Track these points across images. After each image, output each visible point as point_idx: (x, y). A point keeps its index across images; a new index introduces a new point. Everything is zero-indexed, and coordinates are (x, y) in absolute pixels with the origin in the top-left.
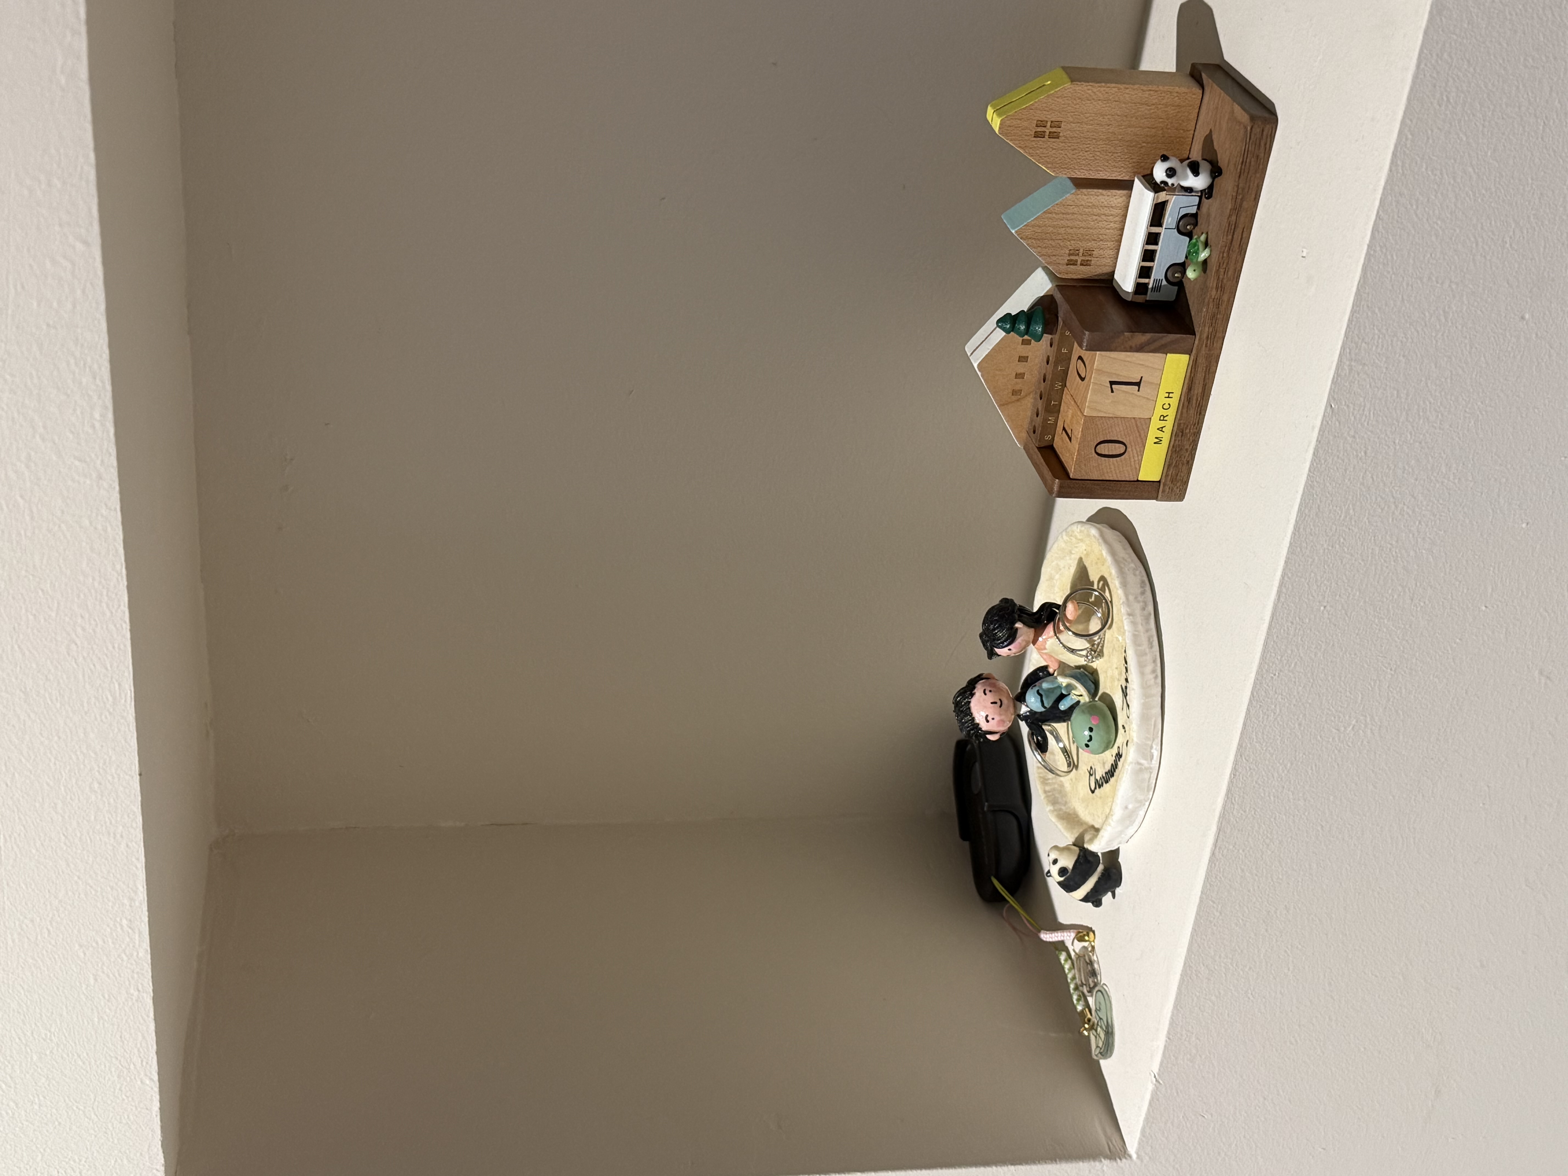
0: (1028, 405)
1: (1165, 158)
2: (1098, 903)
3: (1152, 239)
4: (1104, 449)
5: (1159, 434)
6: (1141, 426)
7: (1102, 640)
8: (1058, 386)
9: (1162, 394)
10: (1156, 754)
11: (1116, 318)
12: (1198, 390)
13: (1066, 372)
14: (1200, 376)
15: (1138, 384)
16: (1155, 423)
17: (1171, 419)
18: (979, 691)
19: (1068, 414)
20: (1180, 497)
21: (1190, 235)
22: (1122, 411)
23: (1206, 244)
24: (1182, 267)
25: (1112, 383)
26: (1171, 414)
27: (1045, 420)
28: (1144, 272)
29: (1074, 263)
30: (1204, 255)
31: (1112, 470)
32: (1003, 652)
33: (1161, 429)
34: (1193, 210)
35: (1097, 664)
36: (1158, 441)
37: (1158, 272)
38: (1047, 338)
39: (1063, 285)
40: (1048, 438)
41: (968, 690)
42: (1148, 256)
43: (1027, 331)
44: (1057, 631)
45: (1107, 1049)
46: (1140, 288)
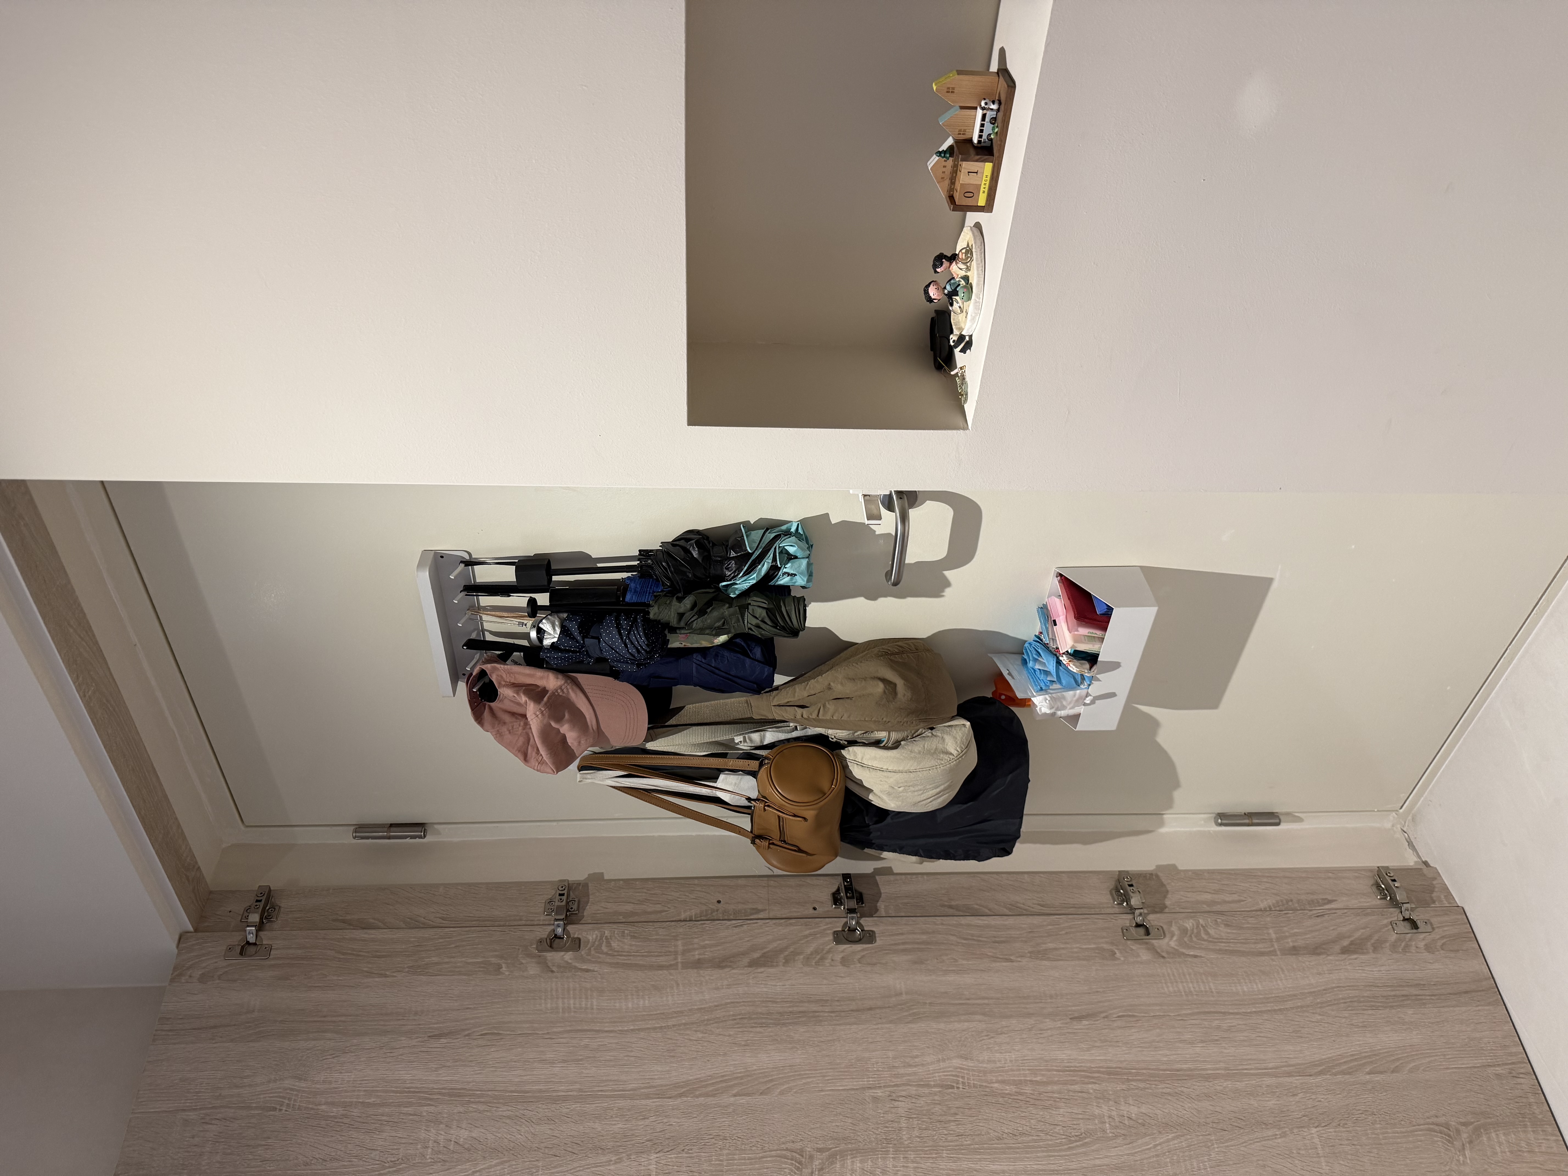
0: (947, 182)
1: (985, 99)
2: (965, 353)
3: (982, 125)
4: (967, 195)
5: (984, 190)
6: (978, 187)
7: (970, 265)
8: (954, 175)
9: (984, 176)
10: (981, 297)
11: (972, 151)
12: (995, 174)
13: (957, 170)
14: (996, 170)
15: (977, 173)
16: (983, 186)
17: (987, 185)
18: (931, 286)
19: (958, 186)
20: (991, 212)
21: (993, 124)
22: (972, 182)
23: (997, 127)
24: (990, 135)
25: (969, 172)
26: (988, 183)
27: (951, 187)
28: (980, 136)
29: (960, 134)
30: (996, 130)
31: (969, 202)
32: (938, 270)
33: (984, 188)
34: (995, 116)
35: (968, 274)
36: (984, 192)
37: (985, 137)
38: (951, 159)
39: (957, 142)
40: (952, 193)
41: (928, 286)
42: (981, 131)
43: (944, 157)
44: (957, 263)
45: (966, 400)
46: (979, 142)
